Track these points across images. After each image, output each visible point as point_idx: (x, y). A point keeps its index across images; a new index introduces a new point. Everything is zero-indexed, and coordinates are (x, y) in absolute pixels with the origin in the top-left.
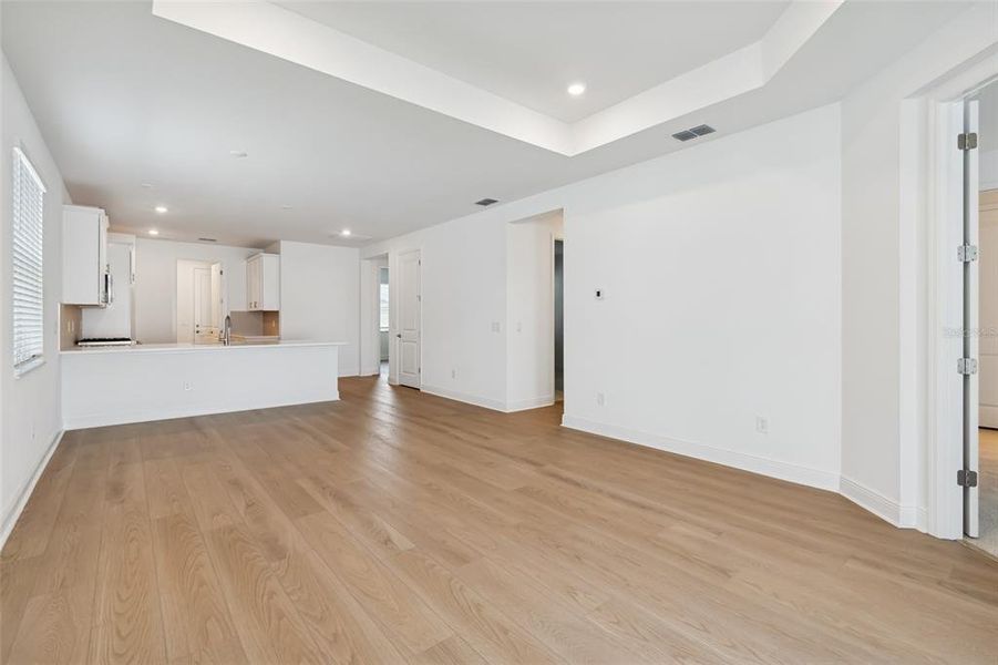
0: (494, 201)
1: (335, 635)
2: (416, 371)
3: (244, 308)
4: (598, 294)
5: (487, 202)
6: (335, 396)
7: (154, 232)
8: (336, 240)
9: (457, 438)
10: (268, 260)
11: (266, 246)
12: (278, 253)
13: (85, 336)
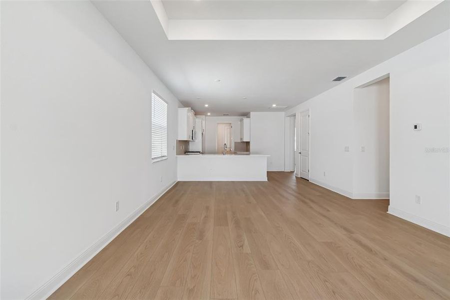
0: (344, 78)
1: (195, 276)
2: (307, 171)
3: (239, 141)
4: (416, 127)
5: (339, 79)
6: (265, 179)
7: (209, 114)
8: (270, 109)
9: (311, 207)
10: (246, 120)
11: (246, 115)
12: (249, 117)
13: (190, 151)
